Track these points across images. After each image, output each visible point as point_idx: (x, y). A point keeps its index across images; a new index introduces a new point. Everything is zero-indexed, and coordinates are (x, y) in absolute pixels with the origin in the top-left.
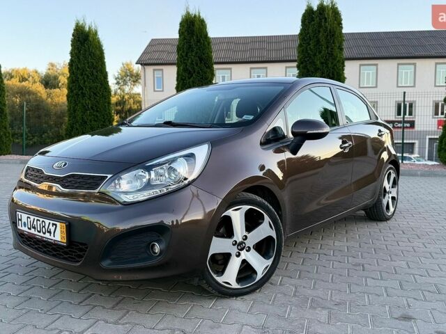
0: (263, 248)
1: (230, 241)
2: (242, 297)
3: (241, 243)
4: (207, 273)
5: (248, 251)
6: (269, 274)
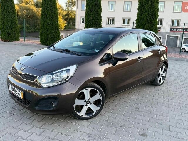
0: (97, 103)
1: (84, 101)
2: (87, 120)
3: (88, 101)
4: (74, 112)
5: (91, 104)
6: (98, 112)
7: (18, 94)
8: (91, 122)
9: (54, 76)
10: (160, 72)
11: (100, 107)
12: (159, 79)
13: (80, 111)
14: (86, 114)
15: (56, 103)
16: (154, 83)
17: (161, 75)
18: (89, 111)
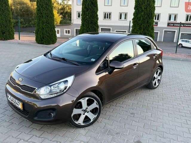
0: (94, 111)
1: (80, 110)
2: (85, 128)
3: (85, 110)
4: (72, 121)
5: (88, 112)
6: (95, 120)
7: (17, 104)
8: (89, 130)
9: (52, 87)
10: (155, 76)
11: (97, 115)
12: (154, 82)
13: (77, 119)
14: (84, 122)
15: (54, 114)
16: (149, 86)
17: (156, 78)
18: (87, 119)
